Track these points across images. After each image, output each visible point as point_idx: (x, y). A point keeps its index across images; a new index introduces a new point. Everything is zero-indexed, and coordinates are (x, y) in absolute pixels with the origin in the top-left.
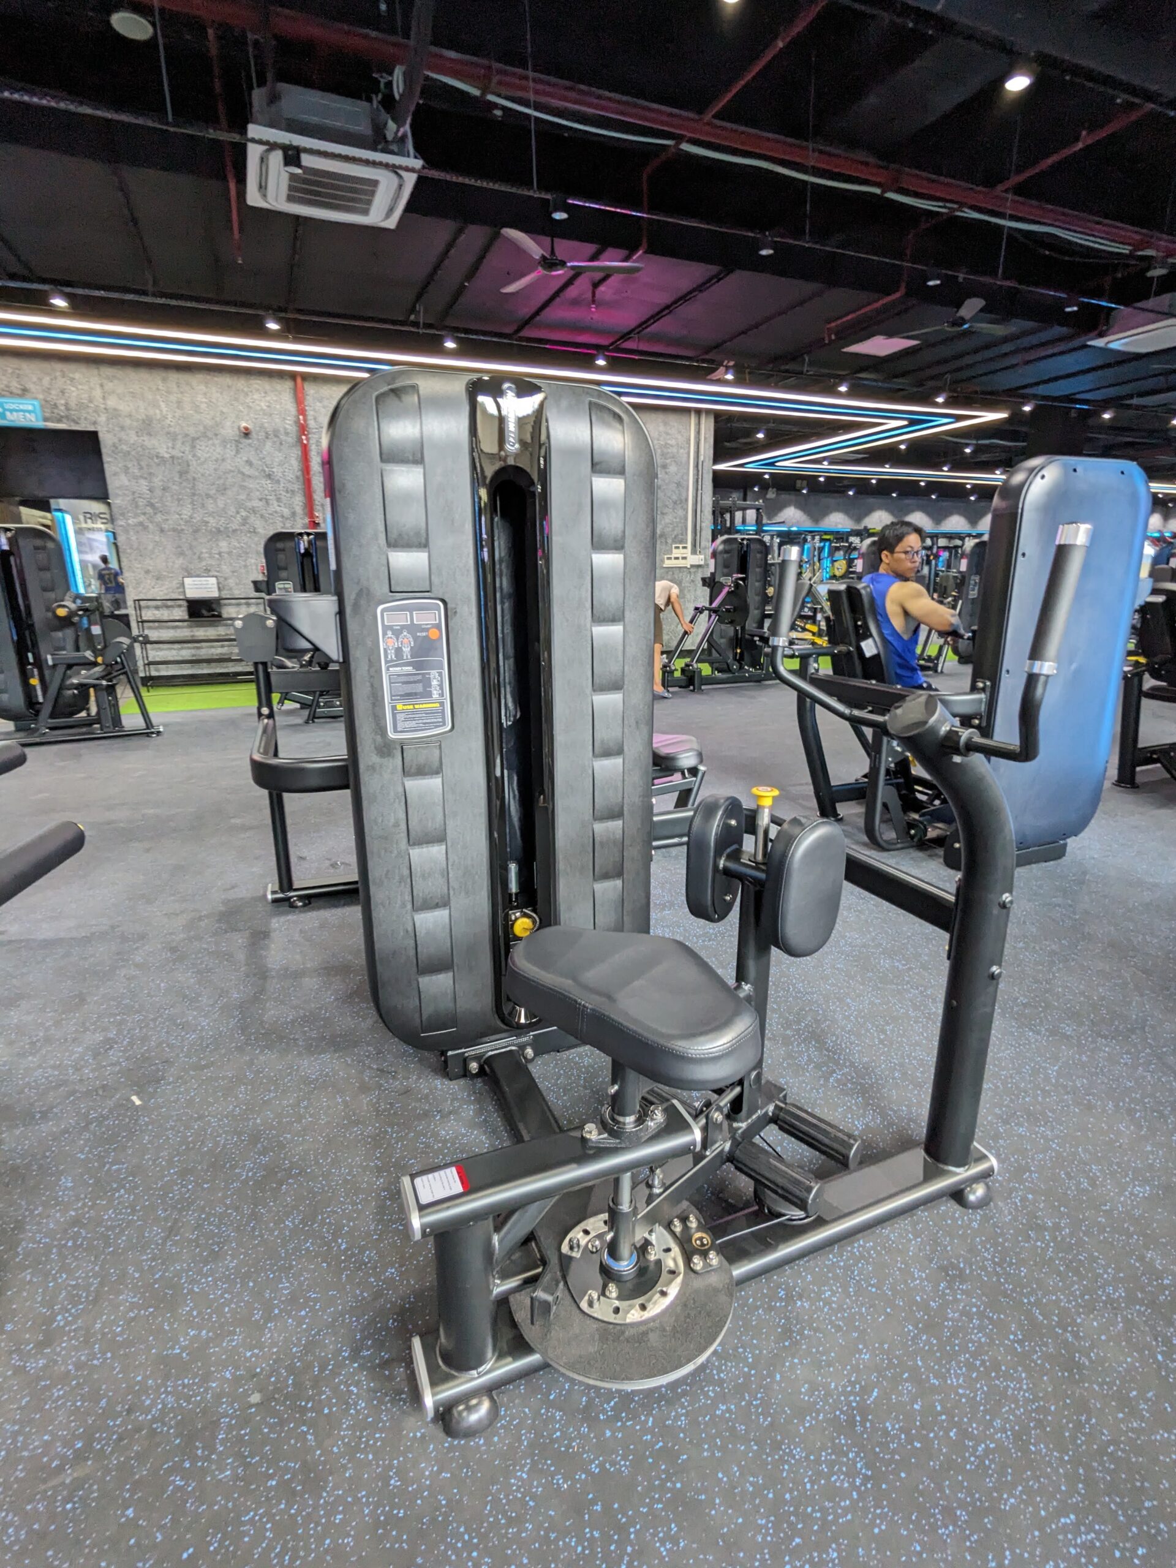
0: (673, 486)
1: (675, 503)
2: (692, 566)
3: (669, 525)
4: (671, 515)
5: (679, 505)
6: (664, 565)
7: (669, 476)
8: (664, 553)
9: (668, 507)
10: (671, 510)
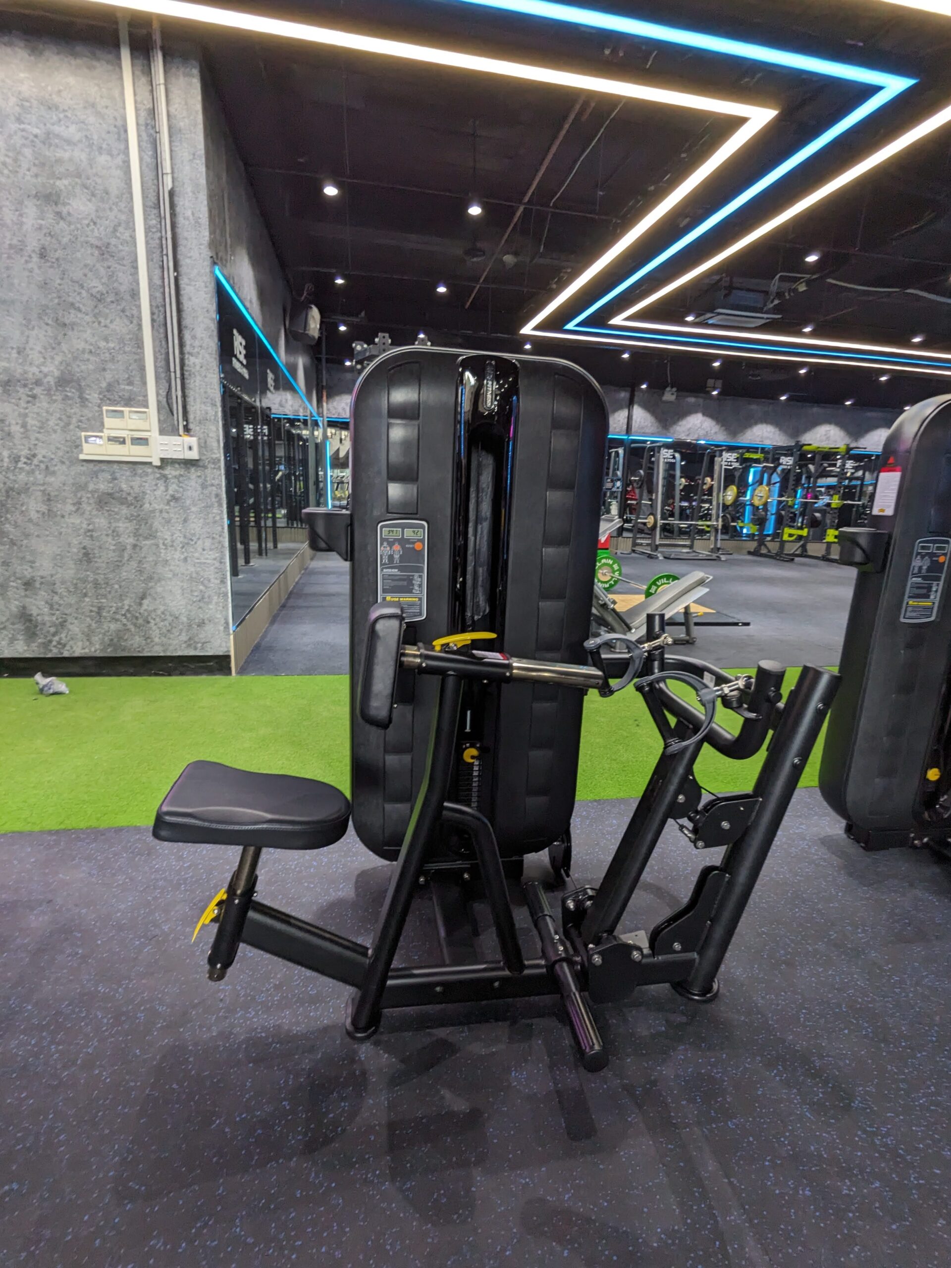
0: (85, 255)
1: (98, 299)
2: (166, 462)
3: (86, 356)
4: (89, 331)
5: (114, 306)
6: (82, 457)
7: (70, 224)
8: (78, 427)
9: (79, 310)
10: (88, 318)
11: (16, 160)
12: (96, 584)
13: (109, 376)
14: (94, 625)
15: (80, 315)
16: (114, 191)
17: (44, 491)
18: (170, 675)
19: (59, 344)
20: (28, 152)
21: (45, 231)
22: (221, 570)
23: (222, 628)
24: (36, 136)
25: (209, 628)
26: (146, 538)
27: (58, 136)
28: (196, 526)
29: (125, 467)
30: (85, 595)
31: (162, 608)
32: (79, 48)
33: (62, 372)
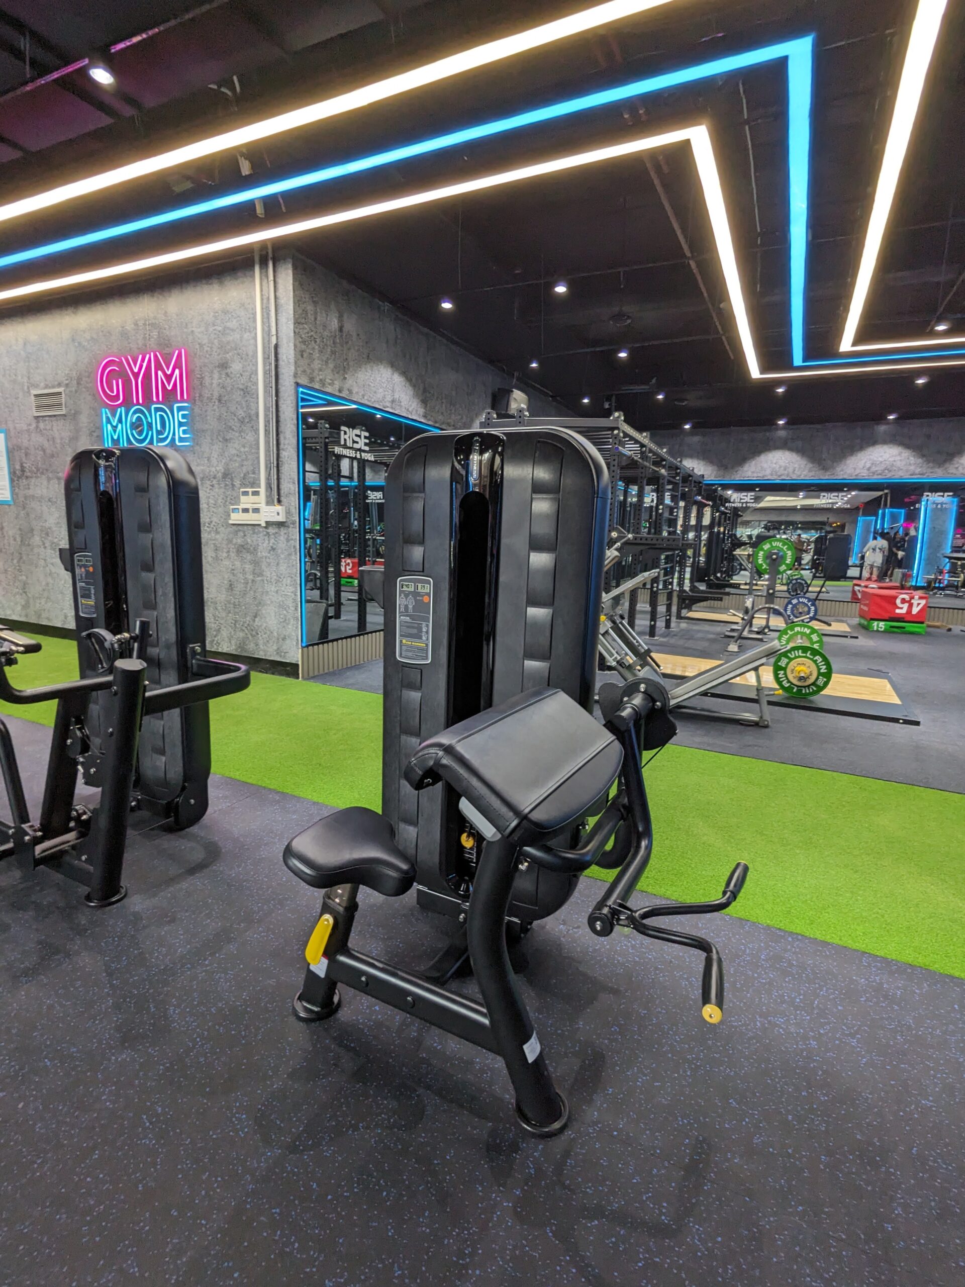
0: (237, 396)
1: (242, 422)
2: (269, 524)
3: (235, 458)
4: (237, 442)
5: (248, 425)
6: (231, 522)
7: (231, 378)
8: (230, 503)
9: (233, 430)
10: (237, 434)
11: (211, 348)
12: (234, 605)
13: (244, 469)
14: (233, 632)
15: (234, 433)
16: (251, 353)
17: (214, 544)
18: (266, 673)
19: (224, 452)
20: (216, 341)
21: (221, 385)
22: (295, 600)
23: (295, 643)
24: (219, 331)
25: (288, 641)
26: (259, 576)
27: (228, 328)
28: (283, 568)
29: (250, 528)
30: (229, 612)
31: (265, 625)
32: (239, 274)
33: (225, 470)
